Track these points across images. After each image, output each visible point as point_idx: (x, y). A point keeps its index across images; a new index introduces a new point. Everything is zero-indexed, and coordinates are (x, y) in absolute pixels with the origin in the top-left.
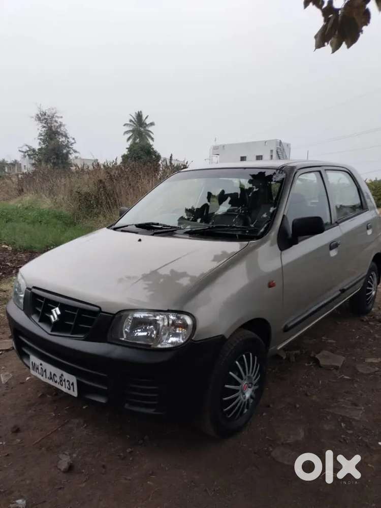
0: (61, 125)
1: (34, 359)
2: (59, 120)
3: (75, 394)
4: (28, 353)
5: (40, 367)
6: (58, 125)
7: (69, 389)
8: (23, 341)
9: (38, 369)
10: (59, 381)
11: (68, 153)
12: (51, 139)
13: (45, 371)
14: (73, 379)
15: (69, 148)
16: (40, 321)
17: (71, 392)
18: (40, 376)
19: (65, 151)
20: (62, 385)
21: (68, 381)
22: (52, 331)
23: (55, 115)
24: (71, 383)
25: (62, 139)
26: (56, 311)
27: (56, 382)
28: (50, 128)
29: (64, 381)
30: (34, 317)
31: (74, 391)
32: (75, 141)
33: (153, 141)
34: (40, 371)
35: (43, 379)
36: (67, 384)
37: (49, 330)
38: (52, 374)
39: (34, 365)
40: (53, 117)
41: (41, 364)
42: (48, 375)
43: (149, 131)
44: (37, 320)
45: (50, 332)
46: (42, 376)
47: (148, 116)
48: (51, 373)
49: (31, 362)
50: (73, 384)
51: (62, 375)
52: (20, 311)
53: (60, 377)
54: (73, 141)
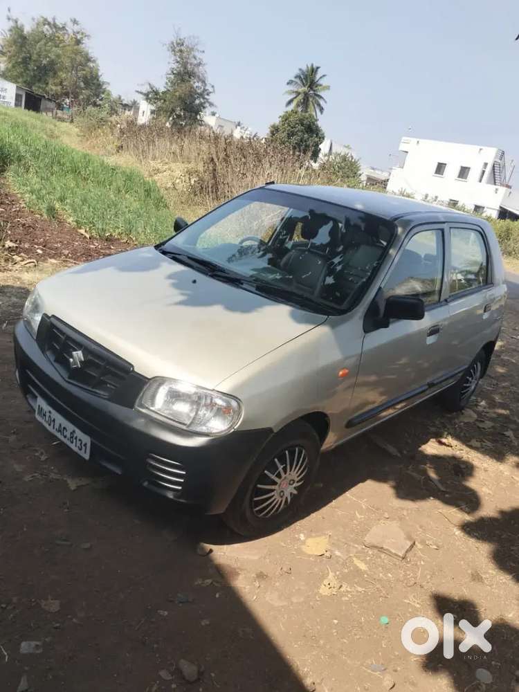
0: (200, 64)
1: (41, 402)
2: (199, 55)
3: (87, 457)
4: (36, 394)
5: (48, 414)
6: (195, 62)
7: (81, 449)
8: (31, 378)
9: (45, 415)
10: (69, 436)
11: (202, 106)
12: (183, 80)
13: (54, 420)
14: (87, 439)
15: (204, 98)
16: (55, 361)
17: (82, 453)
18: (46, 425)
19: (197, 102)
20: (72, 442)
21: (80, 440)
22: (69, 378)
23: (196, 47)
24: (83, 443)
25: (197, 84)
26: (78, 355)
27: (65, 437)
28: (185, 65)
29: (76, 438)
30: (48, 353)
31: (85, 452)
32: (214, 90)
33: (322, 113)
34: (47, 419)
35: (50, 428)
36: (79, 443)
37: (66, 376)
38: (62, 427)
39: (41, 410)
40: (192, 49)
41: (50, 412)
42: (57, 426)
43: (321, 97)
44: (52, 359)
45: (67, 379)
46: (50, 425)
47: (324, 76)
48: (60, 425)
49: (38, 404)
50: (85, 445)
51: (74, 431)
52: (32, 339)
53: (71, 433)
54: (211, 90)
